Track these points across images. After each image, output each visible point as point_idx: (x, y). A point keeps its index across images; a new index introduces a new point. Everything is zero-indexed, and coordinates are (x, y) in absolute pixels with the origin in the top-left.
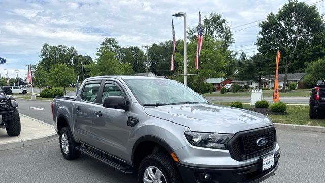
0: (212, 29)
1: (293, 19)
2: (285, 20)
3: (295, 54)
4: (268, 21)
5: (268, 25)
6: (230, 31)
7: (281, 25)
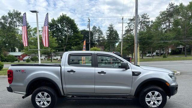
0: (15, 20)
1: (64, 24)
2: (61, 24)
3: (68, 42)
4: (52, 22)
5: (52, 25)
6: (28, 23)
7: (59, 26)
